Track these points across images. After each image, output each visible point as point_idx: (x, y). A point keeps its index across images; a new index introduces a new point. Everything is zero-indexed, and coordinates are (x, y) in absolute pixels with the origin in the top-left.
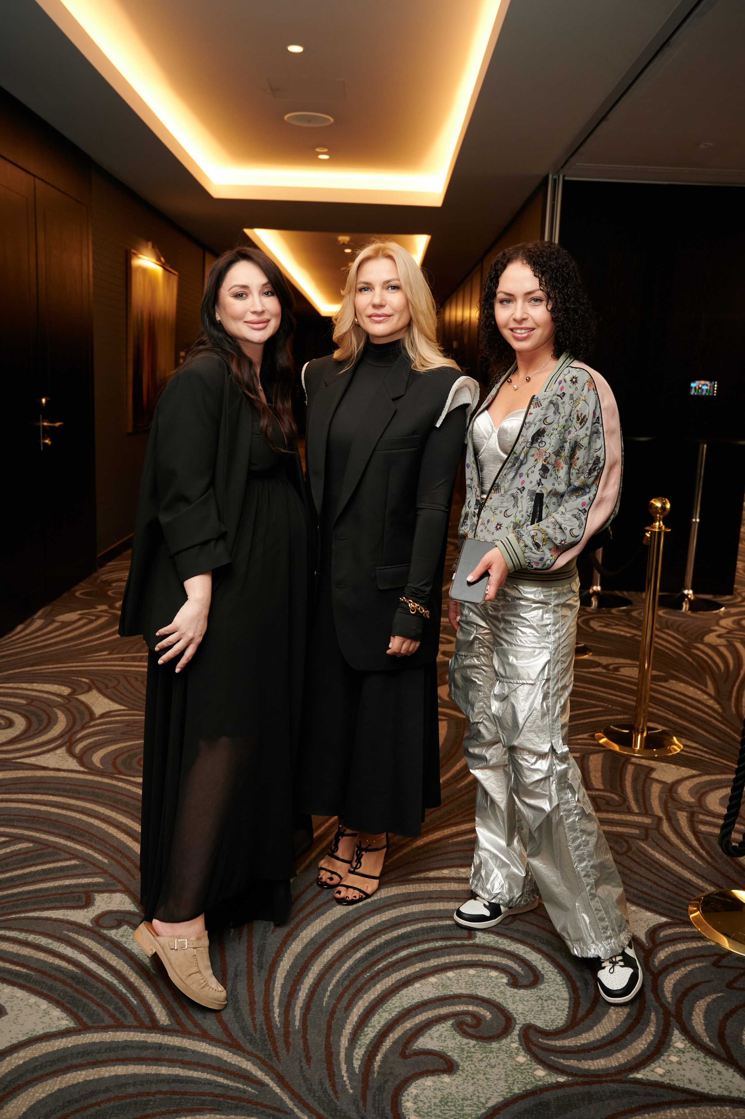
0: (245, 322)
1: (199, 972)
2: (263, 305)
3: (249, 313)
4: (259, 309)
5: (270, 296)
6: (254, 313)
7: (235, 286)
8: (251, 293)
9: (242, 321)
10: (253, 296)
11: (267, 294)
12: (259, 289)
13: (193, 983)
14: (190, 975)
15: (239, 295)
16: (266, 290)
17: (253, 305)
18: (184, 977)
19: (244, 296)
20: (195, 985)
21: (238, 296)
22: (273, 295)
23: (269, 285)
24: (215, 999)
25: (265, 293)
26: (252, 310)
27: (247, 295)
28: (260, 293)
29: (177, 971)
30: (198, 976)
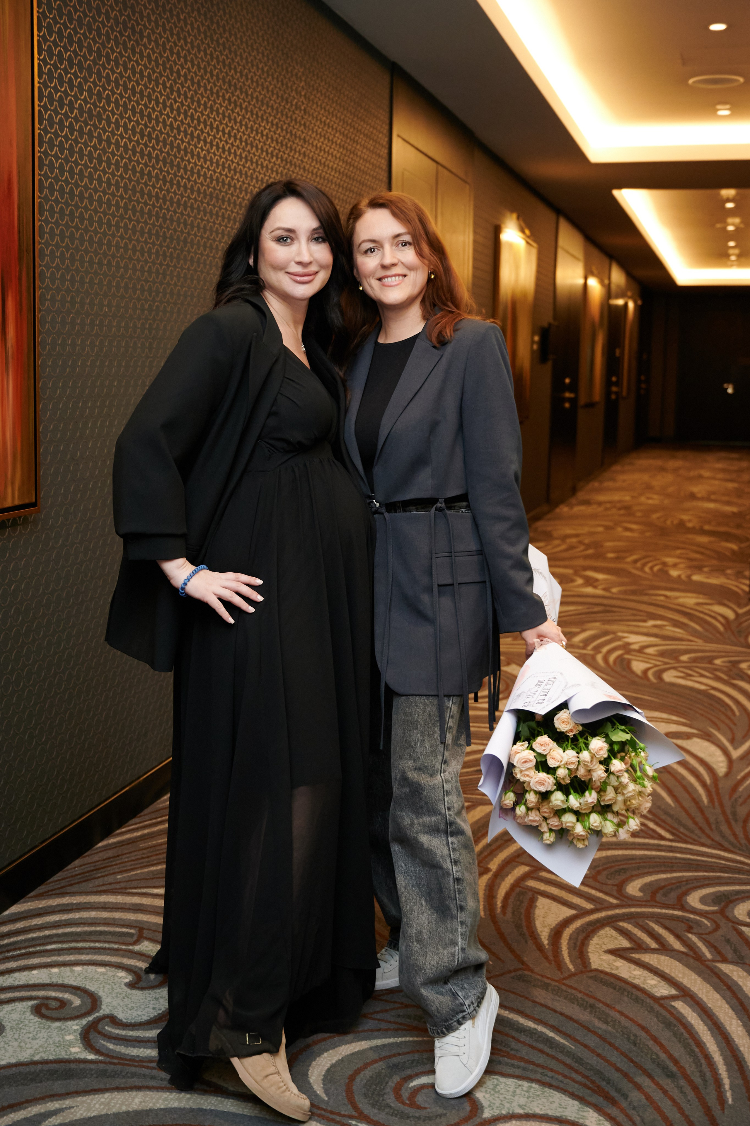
0: (287, 273)
1: (278, 1073)
2: (311, 255)
3: (293, 263)
4: (306, 258)
5: (320, 242)
6: (299, 263)
7: (279, 229)
8: (297, 238)
9: (283, 272)
10: (300, 242)
11: (317, 240)
12: (308, 234)
13: (272, 1086)
14: (267, 1076)
15: (283, 238)
16: (316, 236)
17: (299, 253)
18: (259, 1079)
19: (289, 240)
20: (273, 1089)
21: (281, 240)
22: (324, 241)
23: (321, 231)
24: (298, 1107)
25: (315, 239)
26: (298, 259)
27: (292, 239)
28: (308, 240)
29: (250, 1071)
30: (276, 1077)
